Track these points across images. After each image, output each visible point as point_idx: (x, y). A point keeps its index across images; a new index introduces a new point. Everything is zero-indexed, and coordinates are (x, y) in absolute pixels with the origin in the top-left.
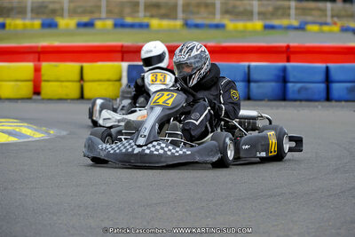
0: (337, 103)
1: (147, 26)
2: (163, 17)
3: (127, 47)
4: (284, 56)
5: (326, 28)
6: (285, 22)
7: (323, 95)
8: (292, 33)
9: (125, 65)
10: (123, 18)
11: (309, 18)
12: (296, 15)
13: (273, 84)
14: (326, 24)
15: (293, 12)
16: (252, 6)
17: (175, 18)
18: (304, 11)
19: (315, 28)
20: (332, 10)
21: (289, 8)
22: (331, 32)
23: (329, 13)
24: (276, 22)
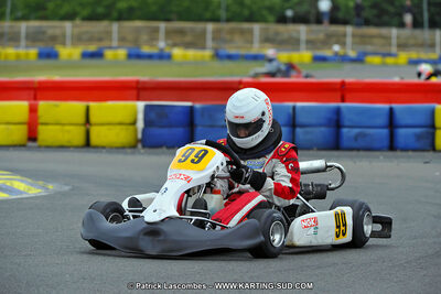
0: (404, 154)
1: (169, 57)
2: (188, 46)
3: (144, 83)
4: (339, 95)
5: (390, 60)
7: (386, 143)
8: (348, 67)
9: (141, 105)
10: (138, 47)
11: (369, 48)
12: (353, 43)
13: (323, 129)
14: (390, 55)
15: (349, 40)
16: (298, 32)
17: (203, 48)
18: (363, 39)
19: (376, 60)
20: (398, 37)
21: (345, 35)
22: (396, 65)
23: (394, 41)
24: (327, 53)
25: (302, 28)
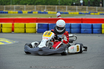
0: (95, 34)
1: (47, 13)
2: (51, 10)
6: (85, 12)
7: (91, 32)
8: (87, 15)
9: (37, 24)
10: (41, 11)
11: (92, 11)
12: (88, 10)
13: (77, 29)
14: (96, 13)
15: (87, 9)
16: (76, 7)
17: (55, 11)
18: (90, 9)
19: (93, 14)
20: (98, 9)
21: (86, 8)
22: (97, 15)
23: (97, 10)
24: (82, 12)
25: (77, 7)
